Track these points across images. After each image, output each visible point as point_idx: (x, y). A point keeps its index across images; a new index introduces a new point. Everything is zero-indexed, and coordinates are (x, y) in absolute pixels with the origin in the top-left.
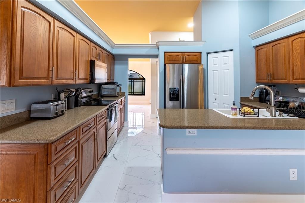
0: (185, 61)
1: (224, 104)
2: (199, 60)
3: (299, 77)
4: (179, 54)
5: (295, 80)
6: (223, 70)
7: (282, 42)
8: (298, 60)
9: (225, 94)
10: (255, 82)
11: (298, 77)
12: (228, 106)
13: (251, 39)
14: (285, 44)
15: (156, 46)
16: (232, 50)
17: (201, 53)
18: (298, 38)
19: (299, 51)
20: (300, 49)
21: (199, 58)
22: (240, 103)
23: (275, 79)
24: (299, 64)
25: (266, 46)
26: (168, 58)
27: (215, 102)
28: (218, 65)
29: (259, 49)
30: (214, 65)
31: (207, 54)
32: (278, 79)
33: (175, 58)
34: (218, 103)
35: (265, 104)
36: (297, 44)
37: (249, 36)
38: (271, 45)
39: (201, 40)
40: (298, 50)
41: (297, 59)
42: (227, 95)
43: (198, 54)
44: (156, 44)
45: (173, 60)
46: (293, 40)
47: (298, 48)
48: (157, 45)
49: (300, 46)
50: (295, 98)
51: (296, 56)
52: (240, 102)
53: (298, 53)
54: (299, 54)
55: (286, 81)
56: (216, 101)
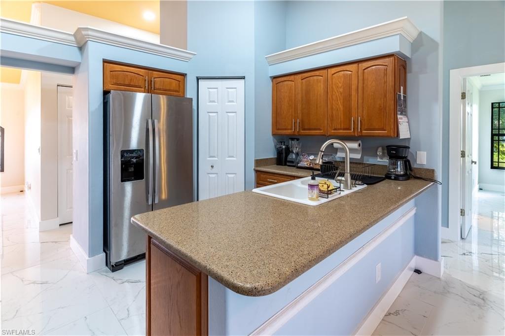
0: (154, 89)
1: (227, 174)
2: (181, 90)
3: (341, 126)
4: (140, 71)
5: (334, 130)
6: (227, 112)
7: (318, 74)
8: (341, 102)
9: (230, 157)
10: (271, 134)
11: (339, 127)
12: (233, 177)
13: (268, 65)
14: (321, 77)
15: (73, 38)
16: (243, 78)
17: (184, 75)
18: (341, 71)
19: (341, 90)
20: (342, 87)
21: (181, 85)
22: (254, 170)
23: (304, 129)
24: (341, 107)
25: (292, 77)
26: (112, 77)
27: (212, 172)
28: (218, 103)
29: (279, 83)
30: (211, 101)
31: (198, 79)
32: (309, 129)
33: (131, 80)
34: (217, 174)
35: (286, 167)
36: (340, 80)
37: (266, 58)
38: (300, 76)
39: (187, 50)
40: (340, 88)
41: (339, 101)
42: (233, 157)
43: (179, 76)
44: (75, 35)
45: (127, 82)
46: (333, 72)
47: (340, 85)
48: (75, 38)
49: (343, 82)
50: (328, 155)
51: (337, 96)
52: (254, 167)
53: (340, 92)
54: (341, 94)
55: (322, 131)
56: (214, 170)
